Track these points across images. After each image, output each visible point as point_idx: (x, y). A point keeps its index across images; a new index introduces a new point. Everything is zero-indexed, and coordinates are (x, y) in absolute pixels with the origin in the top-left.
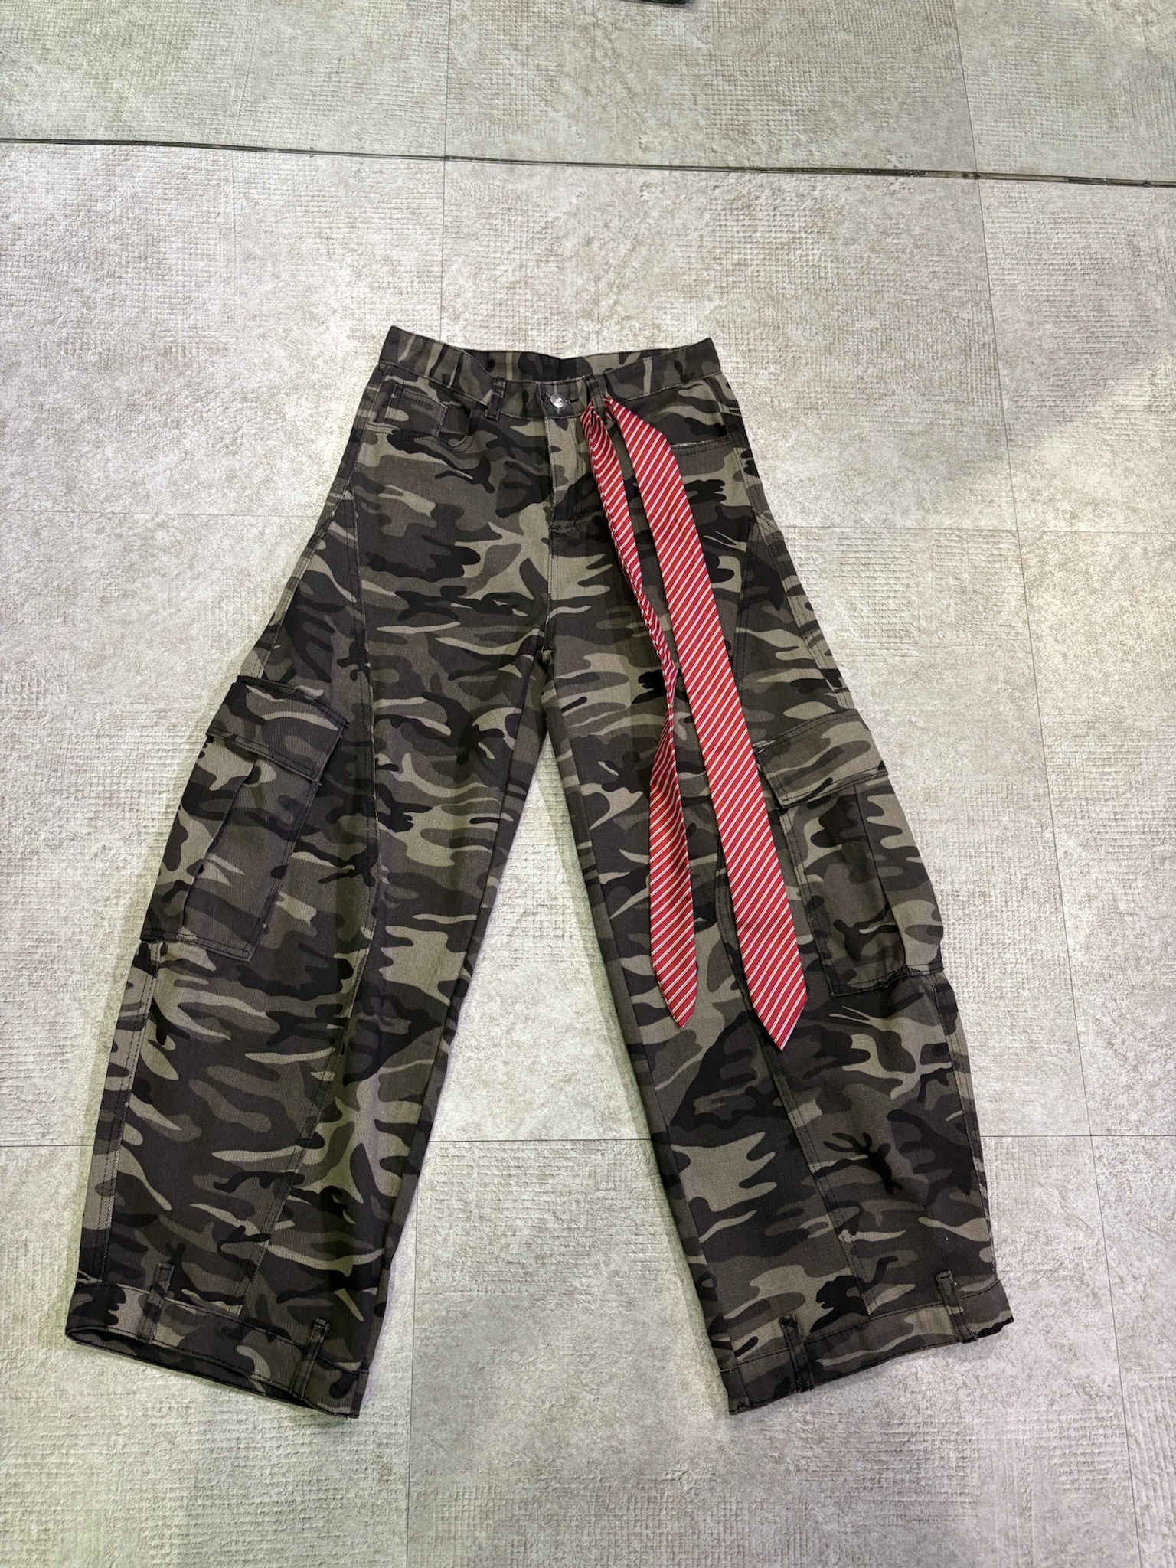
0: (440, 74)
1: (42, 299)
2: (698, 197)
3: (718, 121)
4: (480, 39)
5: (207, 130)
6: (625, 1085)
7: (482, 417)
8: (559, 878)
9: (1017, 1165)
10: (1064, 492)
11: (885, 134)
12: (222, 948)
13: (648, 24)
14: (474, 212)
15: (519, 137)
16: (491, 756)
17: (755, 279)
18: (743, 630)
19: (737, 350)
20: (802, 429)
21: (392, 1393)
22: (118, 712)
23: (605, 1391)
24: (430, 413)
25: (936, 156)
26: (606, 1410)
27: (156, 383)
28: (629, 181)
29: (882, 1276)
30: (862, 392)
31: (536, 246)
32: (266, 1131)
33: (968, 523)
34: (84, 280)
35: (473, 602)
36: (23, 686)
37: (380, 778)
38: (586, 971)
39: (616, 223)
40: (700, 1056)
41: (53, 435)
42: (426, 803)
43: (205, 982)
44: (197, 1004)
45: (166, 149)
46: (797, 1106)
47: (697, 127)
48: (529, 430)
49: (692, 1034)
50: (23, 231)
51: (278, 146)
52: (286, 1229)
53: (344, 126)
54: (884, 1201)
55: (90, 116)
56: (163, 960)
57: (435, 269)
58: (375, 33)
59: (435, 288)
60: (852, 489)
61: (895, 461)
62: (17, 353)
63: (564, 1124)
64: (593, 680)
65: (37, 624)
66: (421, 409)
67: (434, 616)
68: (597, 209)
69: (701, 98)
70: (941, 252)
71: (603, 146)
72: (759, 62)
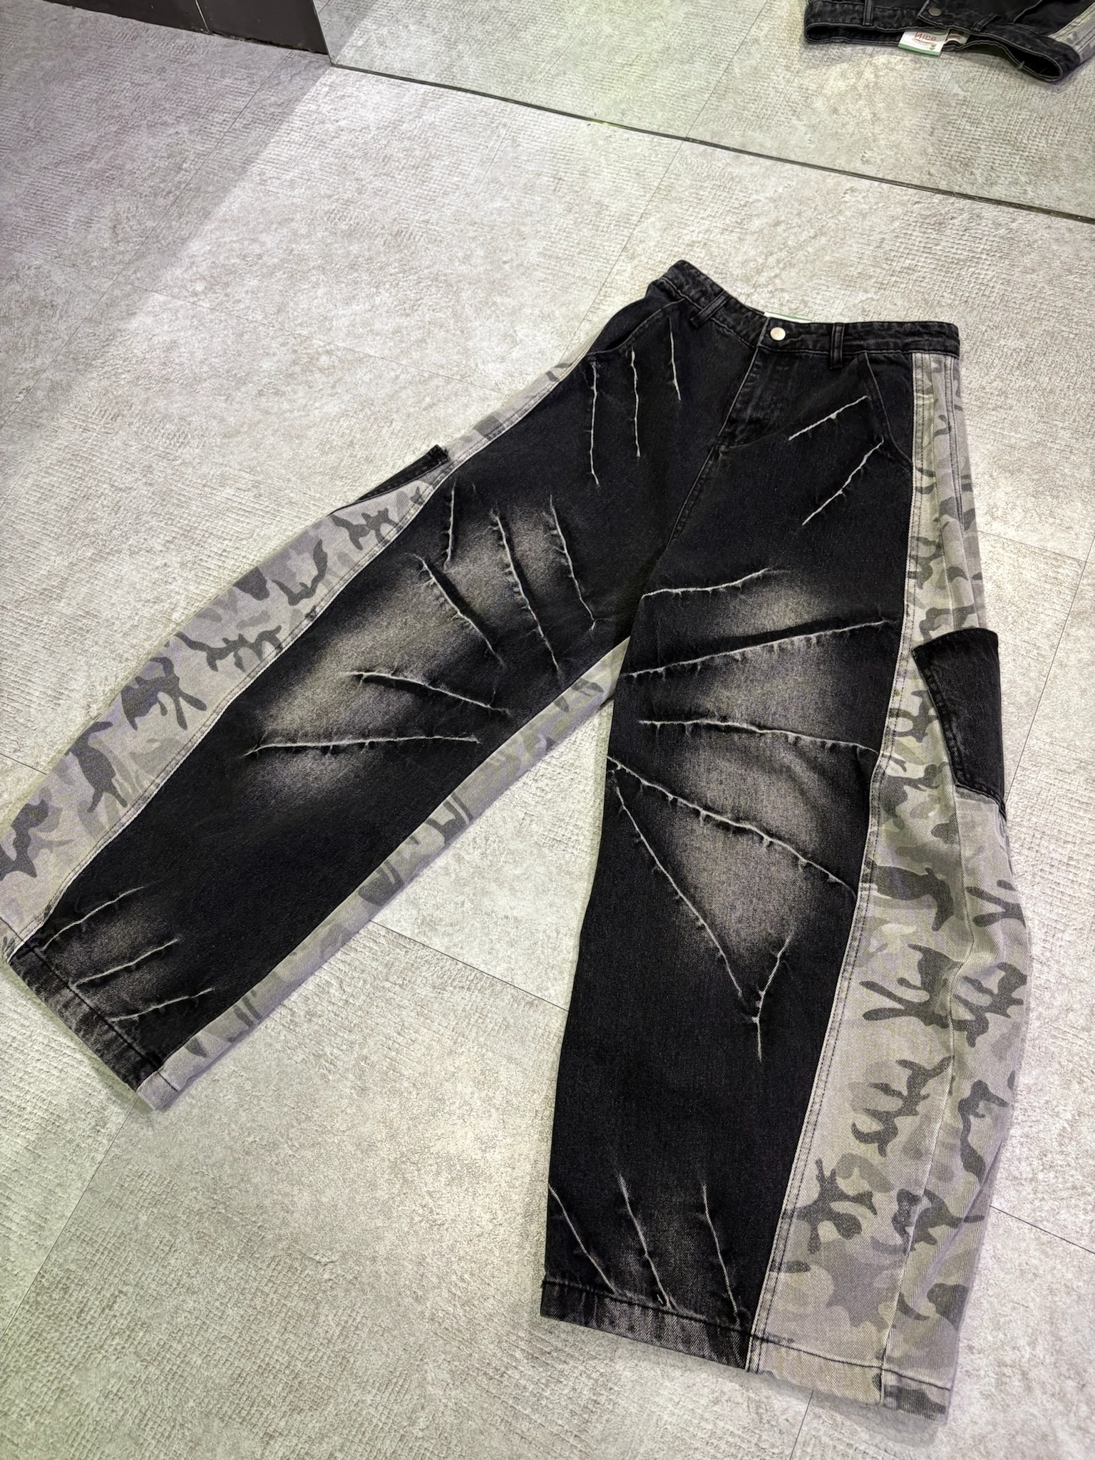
0: (713, 79)
1: (332, 181)
4: (761, 59)
14: (689, 182)
15: (757, 134)
23: (303, 1153)
26: (296, 1170)
28: (838, 184)
31: (728, 218)
33: (1033, 540)
34: (365, 173)
36: (175, 436)
39: (809, 213)
45: (472, 96)
47: (925, 153)
50: (343, 133)
51: (556, 108)
53: (615, 102)
55: (430, 65)
58: (677, 41)
59: (626, 232)
65: (208, 396)
68: (799, 201)
69: (938, 131)
71: (828, 153)
72: (1010, 114)
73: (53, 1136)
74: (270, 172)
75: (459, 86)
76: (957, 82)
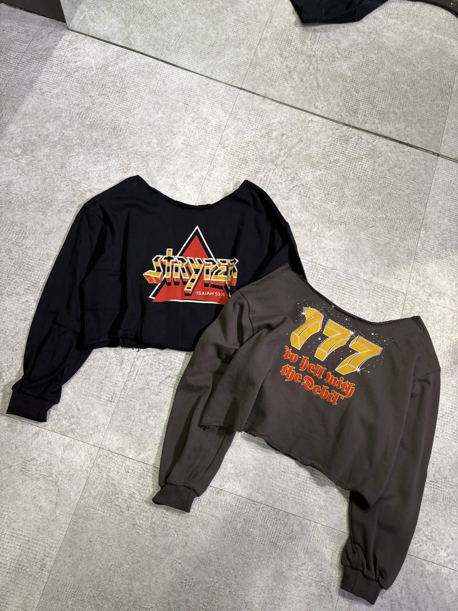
0: (250, 57)
1: (77, 96)
2: (329, 131)
3: (347, 105)
4: (269, 49)
5: (158, 53)
10: (430, 285)
11: (408, 129)
13: (334, 61)
14: (244, 111)
17: (340, 168)
19: (324, 192)
20: (337, 229)
21: (56, 538)
22: (50, 253)
23: (133, 566)
25: (425, 143)
26: (131, 573)
27: (107, 138)
28: (306, 117)
30: (365, 222)
31: (262, 131)
33: (388, 285)
34: (94, 94)
36: (20, 233)
39: (295, 131)
41: (64, 146)
45: (142, 55)
50: (79, 69)
51: (181, 66)
53: (208, 66)
55: (118, 35)
57: (222, 127)
58: (232, 35)
59: (220, 135)
60: (348, 258)
61: (369, 253)
62: (62, 112)
65: (33, 212)
68: (290, 124)
69: (344, 95)
70: (414, 179)
71: (301, 102)
72: (370, 88)
73: (22, 574)
74: (46, 89)
75: (134, 49)
76: (350, 70)
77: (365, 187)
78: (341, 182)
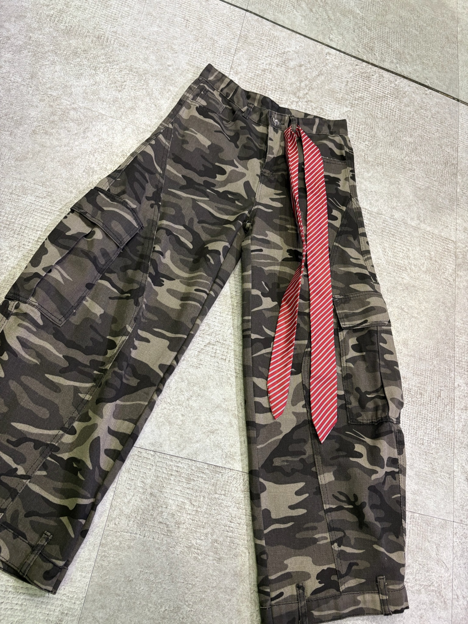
2: (349, 66)
3: (362, 42)
6: (241, 442)
7: (241, 115)
8: (230, 331)
9: (419, 529)
11: (426, 72)
12: (49, 315)
14: (255, 35)
16: (212, 262)
17: (367, 106)
18: (337, 244)
20: (375, 171)
24: (217, 106)
25: (444, 87)
27: (90, 48)
28: (322, 49)
29: (350, 572)
30: (402, 165)
32: (45, 418)
33: (436, 232)
35: (217, 192)
37: (154, 256)
38: (233, 379)
39: (313, 62)
40: (281, 437)
42: (172, 276)
43: (34, 329)
44: (26, 340)
46: (324, 473)
47: (353, 40)
48: (260, 129)
49: (279, 424)
52: (41, 476)
54: (357, 532)
56: (15, 311)
57: (232, 51)
59: (230, 58)
60: (392, 202)
61: (411, 197)
62: (26, 12)
63: (205, 454)
64: (267, 243)
66: (214, 103)
67: (198, 192)
68: (307, 55)
69: (357, 31)
70: (441, 123)
71: (314, 32)
77: (395, 128)
78: (369, 121)
